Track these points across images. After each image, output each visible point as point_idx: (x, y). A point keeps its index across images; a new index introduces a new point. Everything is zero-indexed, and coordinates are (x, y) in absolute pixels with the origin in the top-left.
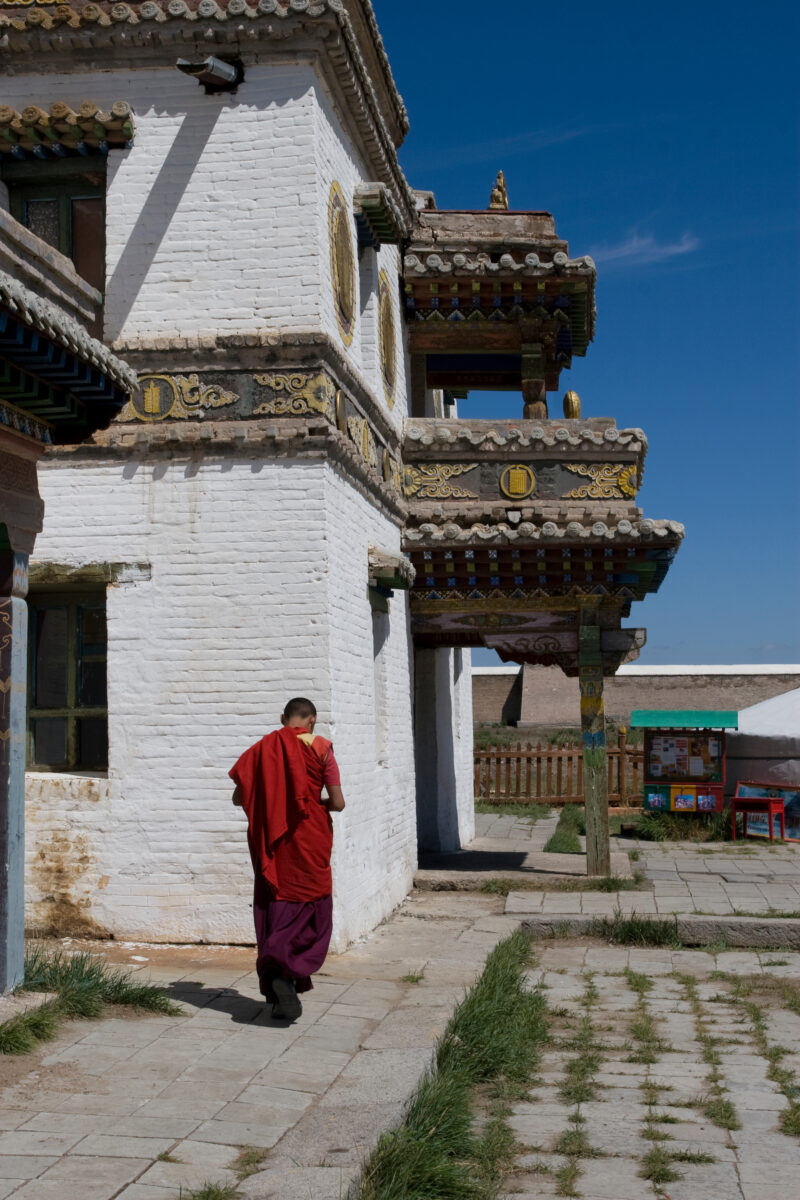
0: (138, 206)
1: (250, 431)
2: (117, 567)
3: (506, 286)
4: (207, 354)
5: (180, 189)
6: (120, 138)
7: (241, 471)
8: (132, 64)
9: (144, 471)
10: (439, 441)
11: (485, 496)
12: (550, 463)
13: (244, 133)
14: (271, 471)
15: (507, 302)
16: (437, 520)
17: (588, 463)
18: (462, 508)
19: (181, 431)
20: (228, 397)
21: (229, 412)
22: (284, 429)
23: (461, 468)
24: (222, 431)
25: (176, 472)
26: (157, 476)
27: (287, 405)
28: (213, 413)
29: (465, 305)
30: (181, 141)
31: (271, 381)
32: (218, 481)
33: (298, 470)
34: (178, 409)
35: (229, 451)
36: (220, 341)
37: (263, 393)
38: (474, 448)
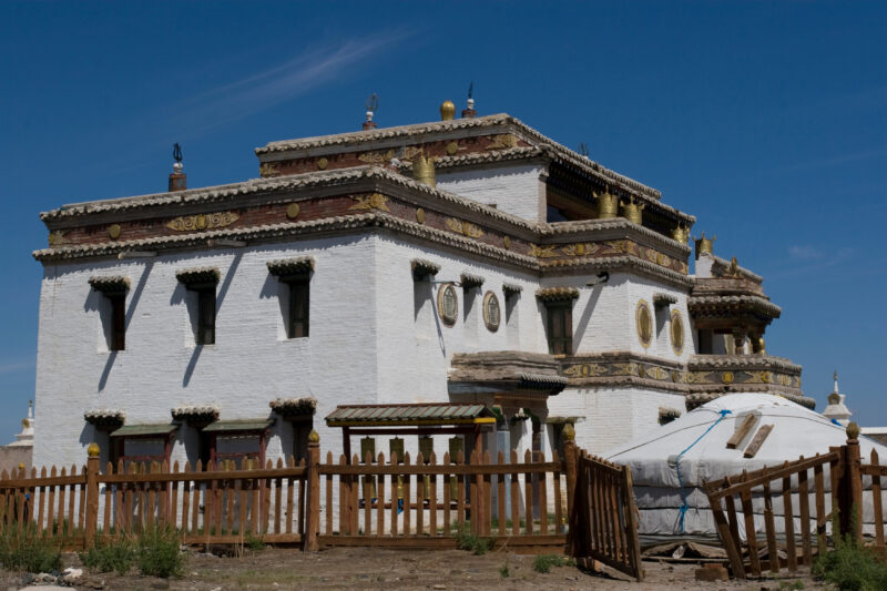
0: (581, 315)
1: (610, 380)
2: (577, 418)
3: (724, 307)
4: (599, 358)
5: (592, 310)
6: (575, 296)
7: (609, 391)
8: (579, 274)
9: (583, 391)
10: (700, 364)
11: (717, 382)
12: (738, 371)
13: (609, 294)
14: (617, 391)
15: (726, 312)
16: (700, 392)
17: (751, 371)
18: (710, 387)
19: (593, 380)
20: (606, 370)
21: (605, 374)
22: (620, 379)
23: (708, 373)
24: (603, 380)
25: (592, 391)
26: (587, 392)
27: (621, 372)
28: (602, 375)
29: (711, 312)
30: (592, 296)
31: (617, 365)
32: (604, 394)
33: (624, 390)
34: (592, 374)
35: (606, 385)
36: (603, 354)
37: (615, 369)
38: (713, 366)
